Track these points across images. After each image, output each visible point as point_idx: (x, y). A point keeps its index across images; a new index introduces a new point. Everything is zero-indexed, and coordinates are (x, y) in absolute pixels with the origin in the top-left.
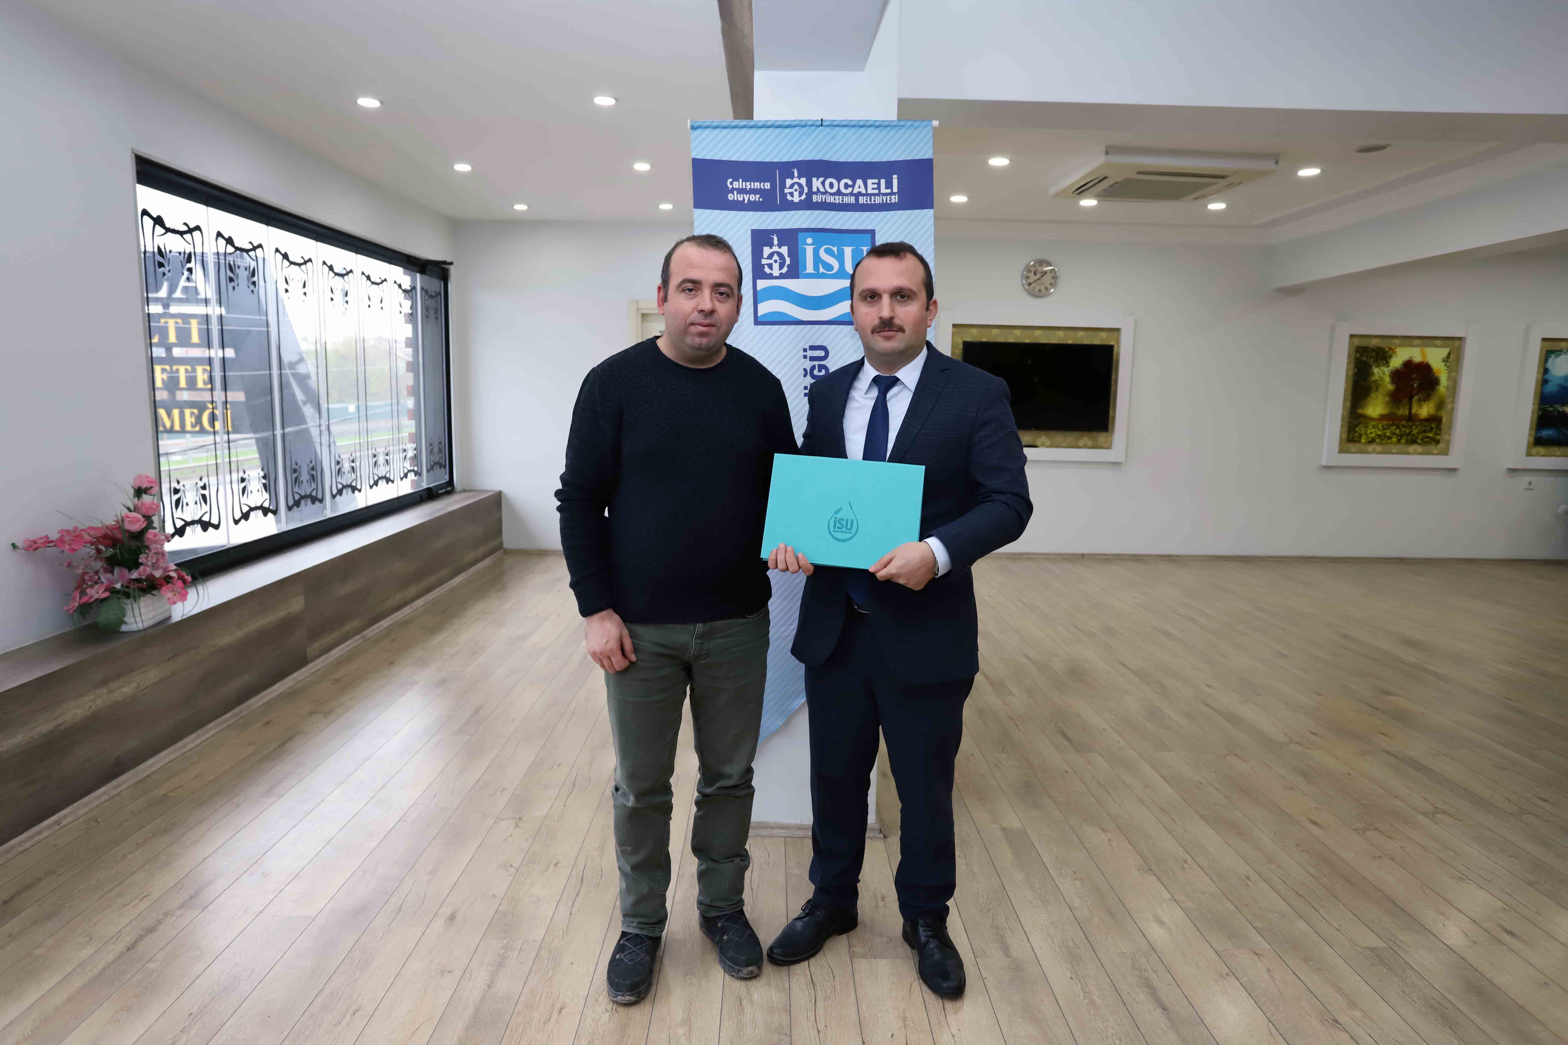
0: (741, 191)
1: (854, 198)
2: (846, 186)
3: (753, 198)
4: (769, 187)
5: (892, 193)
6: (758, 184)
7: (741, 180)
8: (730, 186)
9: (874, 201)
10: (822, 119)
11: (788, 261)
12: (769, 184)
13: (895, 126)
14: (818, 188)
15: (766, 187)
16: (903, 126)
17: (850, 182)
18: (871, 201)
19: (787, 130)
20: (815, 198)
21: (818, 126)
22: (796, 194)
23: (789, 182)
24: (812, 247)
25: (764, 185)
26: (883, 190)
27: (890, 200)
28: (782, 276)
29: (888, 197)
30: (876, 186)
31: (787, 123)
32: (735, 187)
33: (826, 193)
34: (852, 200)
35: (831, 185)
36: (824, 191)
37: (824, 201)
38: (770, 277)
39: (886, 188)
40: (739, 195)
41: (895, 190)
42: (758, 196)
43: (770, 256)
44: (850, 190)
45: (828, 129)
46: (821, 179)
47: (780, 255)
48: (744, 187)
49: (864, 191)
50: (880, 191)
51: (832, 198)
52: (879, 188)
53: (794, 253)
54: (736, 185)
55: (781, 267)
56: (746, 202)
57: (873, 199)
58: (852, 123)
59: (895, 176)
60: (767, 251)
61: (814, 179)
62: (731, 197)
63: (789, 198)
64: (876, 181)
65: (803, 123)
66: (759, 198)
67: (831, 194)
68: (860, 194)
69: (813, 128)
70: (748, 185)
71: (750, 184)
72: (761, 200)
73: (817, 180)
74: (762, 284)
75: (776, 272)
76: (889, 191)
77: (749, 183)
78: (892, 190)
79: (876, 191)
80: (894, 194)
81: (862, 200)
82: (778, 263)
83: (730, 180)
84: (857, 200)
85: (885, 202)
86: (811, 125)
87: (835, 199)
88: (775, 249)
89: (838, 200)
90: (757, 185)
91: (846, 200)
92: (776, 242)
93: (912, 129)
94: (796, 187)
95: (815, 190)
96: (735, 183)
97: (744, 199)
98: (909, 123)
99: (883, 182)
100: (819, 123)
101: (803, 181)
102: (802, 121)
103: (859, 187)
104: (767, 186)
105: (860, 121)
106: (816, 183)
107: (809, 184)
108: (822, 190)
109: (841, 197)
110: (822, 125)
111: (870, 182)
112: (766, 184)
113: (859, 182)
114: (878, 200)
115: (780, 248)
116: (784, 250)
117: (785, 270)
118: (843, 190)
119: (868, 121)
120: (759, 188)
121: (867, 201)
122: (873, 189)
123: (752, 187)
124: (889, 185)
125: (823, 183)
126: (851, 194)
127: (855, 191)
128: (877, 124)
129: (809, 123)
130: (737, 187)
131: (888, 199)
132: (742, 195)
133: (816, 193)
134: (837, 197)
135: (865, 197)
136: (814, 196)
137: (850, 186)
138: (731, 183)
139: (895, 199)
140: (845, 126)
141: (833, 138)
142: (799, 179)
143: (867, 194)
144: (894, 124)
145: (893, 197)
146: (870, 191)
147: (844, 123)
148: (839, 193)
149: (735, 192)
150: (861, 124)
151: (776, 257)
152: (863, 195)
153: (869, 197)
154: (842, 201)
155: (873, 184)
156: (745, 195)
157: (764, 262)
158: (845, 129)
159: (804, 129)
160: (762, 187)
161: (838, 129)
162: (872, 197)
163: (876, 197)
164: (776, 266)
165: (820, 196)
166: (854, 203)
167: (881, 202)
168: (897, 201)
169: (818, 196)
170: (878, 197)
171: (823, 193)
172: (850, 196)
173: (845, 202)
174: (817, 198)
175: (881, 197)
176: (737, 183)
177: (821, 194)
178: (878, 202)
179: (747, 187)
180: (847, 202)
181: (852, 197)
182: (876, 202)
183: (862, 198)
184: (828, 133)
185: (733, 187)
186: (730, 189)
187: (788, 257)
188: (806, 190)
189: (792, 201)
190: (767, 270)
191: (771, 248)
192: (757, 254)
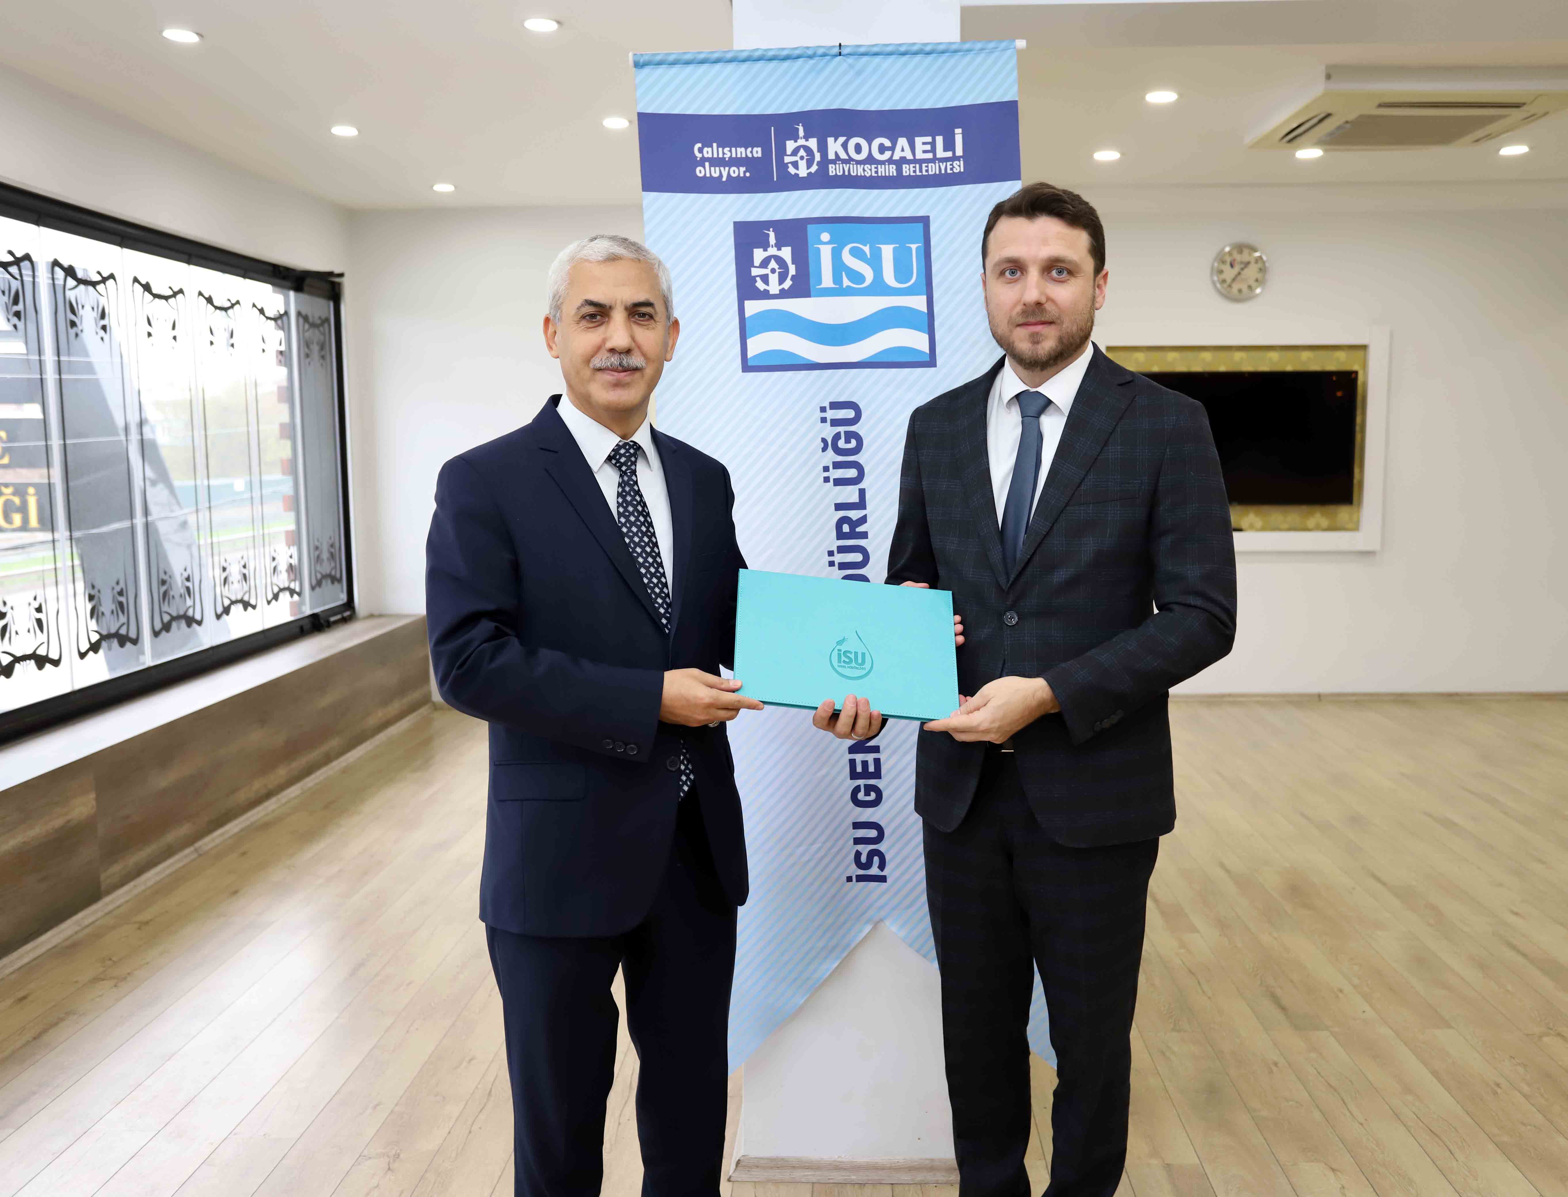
0: (716, 162)
1: (894, 167)
2: (882, 149)
3: (735, 172)
4: (760, 155)
5: (954, 158)
6: (743, 149)
7: (715, 145)
8: (699, 155)
9: (927, 171)
10: (840, 45)
11: (792, 270)
12: (759, 149)
13: (956, 51)
14: (836, 153)
15: (755, 155)
16: (969, 51)
17: (887, 143)
18: (921, 171)
19: (786, 64)
20: (832, 170)
21: (836, 56)
22: (802, 164)
23: (790, 145)
24: (830, 246)
25: (751, 152)
26: (940, 153)
27: (952, 169)
28: (783, 294)
29: (949, 163)
30: (928, 147)
31: (785, 53)
32: (706, 155)
33: (850, 160)
34: (892, 170)
35: (858, 149)
36: (847, 158)
37: (846, 173)
38: (766, 295)
39: (945, 150)
40: (712, 169)
41: (959, 152)
42: (742, 169)
43: (765, 263)
44: (887, 155)
45: (851, 60)
46: (842, 139)
47: (780, 261)
48: (721, 156)
49: (909, 156)
50: (935, 155)
51: (860, 168)
52: (933, 150)
53: (802, 257)
54: (708, 152)
55: (782, 279)
56: (724, 179)
57: (924, 169)
58: (889, 49)
59: (958, 131)
60: (759, 255)
61: (830, 140)
62: (700, 172)
63: (792, 170)
64: (929, 139)
65: (810, 52)
66: (745, 172)
67: (859, 162)
68: (903, 160)
69: (828, 57)
70: (727, 153)
71: (730, 151)
72: (748, 174)
73: (836, 140)
74: (753, 307)
75: (774, 287)
76: (949, 154)
77: (728, 149)
78: (954, 153)
79: (930, 156)
80: (958, 159)
81: (907, 170)
82: (777, 274)
83: (699, 145)
84: (899, 170)
85: (943, 172)
86: (824, 55)
87: (864, 170)
88: (772, 251)
89: (869, 171)
90: (741, 152)
91: (882, 171)
92: (772, 240)
93: (983, 55)
94: (802, 153)
95: (831, 156)
96: (705, 149)
97: (721, 175)
98: (979, 46)
99: (939, 140)
100: (837, 50)
101: (813, 143)
102: (808, 48)
103: (903, 150)
104: (758, 152)
105: (900, 45)
106: (834, 146)
107: (823, 148)
108: (843, 156)
109: (873, 166)
110: (840, 54)
111: (919, 141)
112: (755, 149)
113: (902, 142)
114: (933, 169)
115: (779, 249)
116: (786, 253)
117: (788, 284)
118: (877, 155)
119: (914, 44)
120: (744, 156)
121: (915, 171)
122: (925, 152)
123: (734, 156)
124: (949, 145)
125: (845, 146)
126: (890, 161)
127: (896, 157)
128: (928, 48)
129: (820, 51)
130: (710, 155)
131: (949, 167)
132: (717, 169)
133: (833, 162)
134: (867, 167)
135: (912, 166)
136: (830, 166)
137: (888, 149)
138: (701, 150)
139: (959, 167)
140: (876, 54)
141: (859, 73)
142: (807, 140)
143: (915, 161)
144: (954, 47)
145: (956, 163)
146: (920, 155)
147: (875, 49)
148: (870, 160)
149: (707, 164)
150: (903, 49)
151: (773, 264)
152: (909, 162)
153: (918, 166)
154: (876, 172)
155: (924, 143)
156: (722, 169)
157: (755, 272)
158: (877, 59)
159: (812, 62)
160: (750, 155)
161: (865, 59)
162: (924, 165)
163: (930, 165)
164: (774, 279)
165: (841, 165)
166: (895, 174)
167: (937, 172)
168: (962, 170)
169: (837, 165)
170: (933, 165)
171: (845, 162)
172: (889, 165)
173: (880, 175)
174: (836, 169)
175: (937, 164)
176: (710, 149)
177: (842, 163)
178: (933, 173)
179: (725, 156)
180: (883, 175)
181: (891, 166)
182: (930, 173)
183: (907, 166)
184: (851, 66)
185: (703, 155)
186: (698, 159)
187: (793, 264)
188: (818, 157)
189: (797, 175)
190: (760, 285)
191: (765, 250)
192: (743, 261)
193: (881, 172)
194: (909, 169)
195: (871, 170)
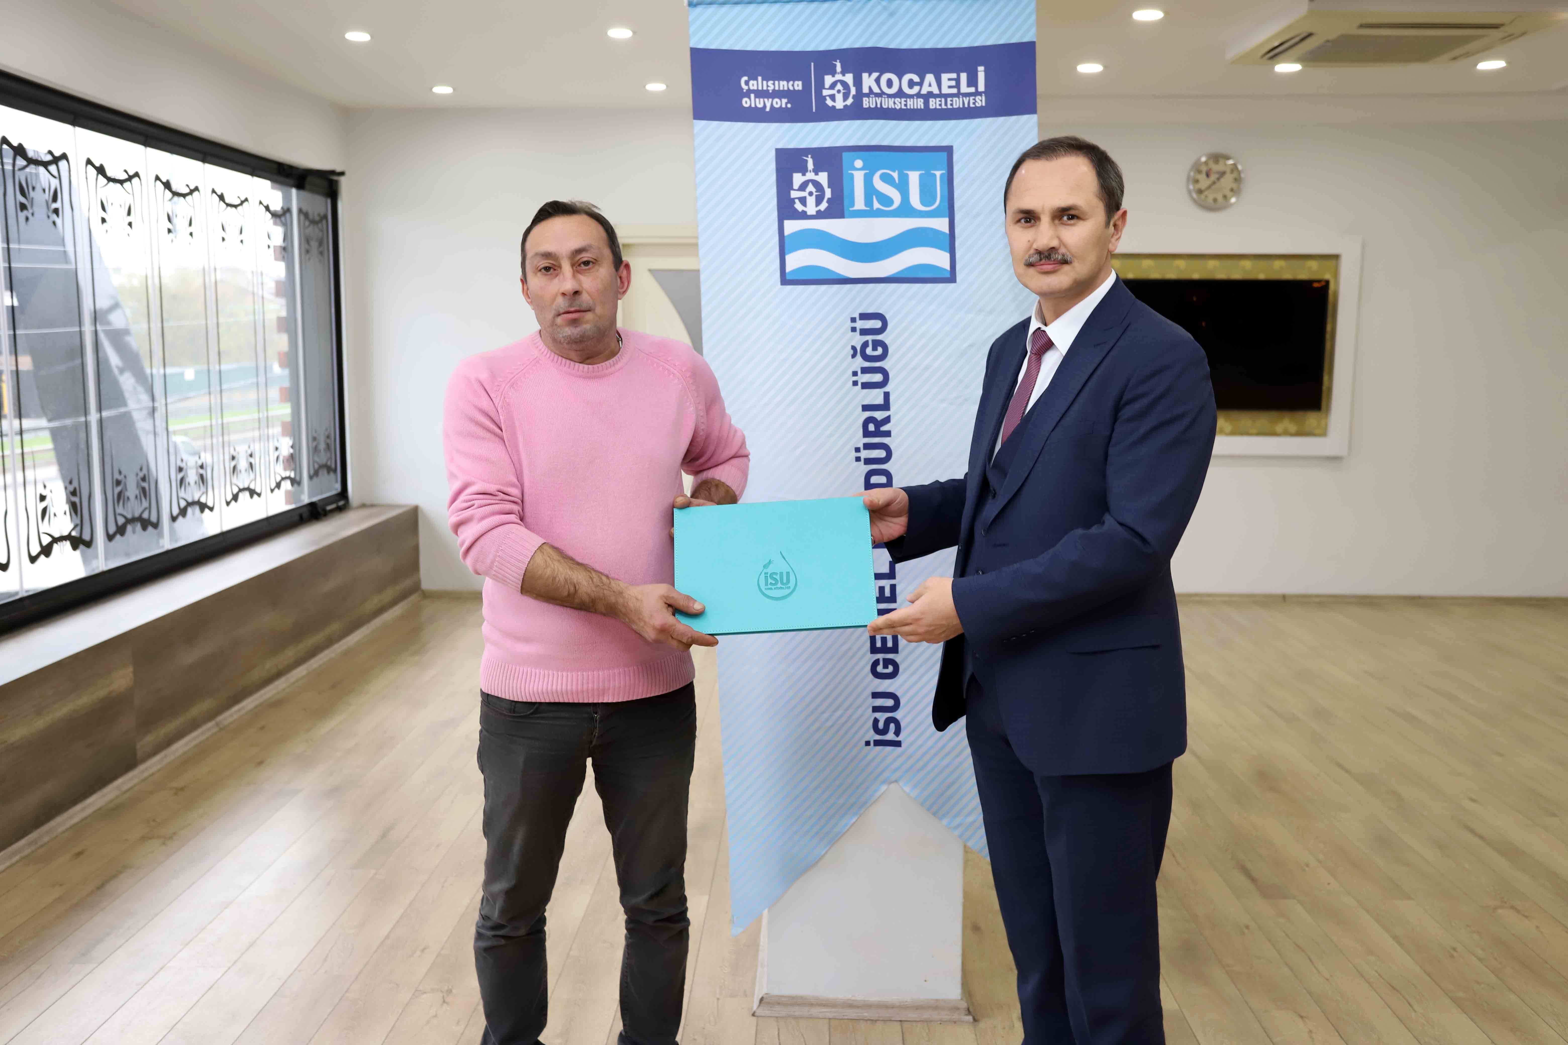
0: (760, 94)
1: (922, 100)
2: (911, 84)
3: (778, 103)
4: (800, 88)
5: (977, 93)
6: (785, 83)
7: (760, 78)
8: (745, 87)
9: (952, 105)
11: (828, 193)
12: (800, 83)
14: (870, 88)
15: (796, 88)
17: (916, 79)
18: (946, 104)
19: (826, 5)
20: (867, 103)
22: (839, 97)
23: (829, 80)
24: (863, 172)
25: (793, 85)
26: (964, 89)
27: (974, 103)
28: (820, 215)
29: (972, 98)
30: (953, 83)
32: (752, 88)
33: (881, 94)
34: (920, 104)
35: (890, 83)
36: (879, 91)
37: (879, 106)
38: (804, 216)
39: (969, 85)
40: (757, 100)
41: (981, 87)
42: (784, 101)
43: (803, 187)
44: (916, 89)
45: (884, 3)
46: (875, 75)
47: (817, 185)
48: (765, 88)
49: (936, 91)
50: (959, 90)
51: (891, 101)
52: (958, 86)
53: (836, 182)
54: (753, 85)
55: (819, 202)
56: (768, 109)
57: (949, 102)
59: (981, 69)
60: (798, 179)
61: (865, 76)
62: (746, 102)
63: (829, 102)
64: (954, 76)
66: (786, 104)
67: (889, 96)
68: (930, 95)
69: (863, 1)
70: (771, 86)
71: (774, 84)
72: (789, 106)
73: (870, 75)
74: (791, 227)
75: (811, 209)
76: (972, 90)
77: (772, 82)
78: (977, 89)
79: (955, 91)
80: (980, 94)
81: (933, 104)
82: (814, 196)
83: (745, 78)
84: (926, 103)
85: (966, 106)
87: (894, 103)
88: (810, 176)
89: (899, 104)
90: (783, 85)
92: (810, 165)
93: (1004, 1)
94: (839, 87)
95: (866, 90)
96: (751, 82)
97: (765, 106)
99: (964, 77)
101: (849, 78)
103: (930, 85)
104: (798, 85)
106: (868, 81)
107: (858, 82)
108: (876, 90)
109: (903, 100)
111: (945, 77)
112: (796, 83)
113: (930, 78)
114: (957, 103)
115: (817, 174)
116: (823, 178)
117: (823, 206)
118: (906, 89)
120: (786, 88)
121: (940, 105)
122: (950, 87)
123: (777, 88)
124: (972, 82)
125: (878, 81)
126: (919, 95)
127: (924, 92)
130: (755, 88)
131: (972, 101)
132: (762, 100)
133: (867, 95)
134: (897, 100)
135: (938, 99)
136: (864, 99)
137: (917, 84)
138: (747, 83)
139: (981, 101)
141: (892, 14)
142: (844, 75)
143: (941, 95)
145: (978, 98)
146: (945, 90)
148: (900, 94)
149: (752, 96)
151: (811, 188)
152: (935, 96)
153: (943, 100)
154: (906, 105)
155: (949, 79)
156: (766, 100)
157: (794, 194)
158: (909, 2)
159: (850, 4)
160: (791, 88)
161: (898, 2)
162: (949, 99)
163: (954, 99)
164: (811, 201)
165: (874, 99)
166: (922, 107)
167: (961, 106)
168: (984, 104)
169: (871, 99)
170: (957, 99)
171: (877, 95)
172: (917, 98)
173: (909, 107)
174: (869, 102)
175: (961, 99)
176: (755, 82)
177: (875, 96)
178: (957, 106)
179: (769, 88)
180: (912, 108)
181: (919, 100)
182: (955, 106)
183: (934, 100)
184: (885, 8)
185: (749, 88)
186: (745, 91)
187: (829, 187)
188: (853, 91)
189: (834, 107)
190: (799, 206)
191: (804, 175)
192: (784, 184)
193: (910, 105)
194: (936, 103)
195: (900, 103)
